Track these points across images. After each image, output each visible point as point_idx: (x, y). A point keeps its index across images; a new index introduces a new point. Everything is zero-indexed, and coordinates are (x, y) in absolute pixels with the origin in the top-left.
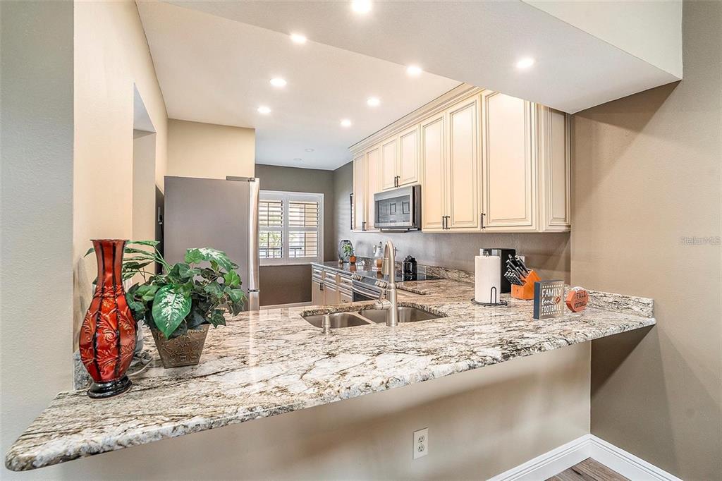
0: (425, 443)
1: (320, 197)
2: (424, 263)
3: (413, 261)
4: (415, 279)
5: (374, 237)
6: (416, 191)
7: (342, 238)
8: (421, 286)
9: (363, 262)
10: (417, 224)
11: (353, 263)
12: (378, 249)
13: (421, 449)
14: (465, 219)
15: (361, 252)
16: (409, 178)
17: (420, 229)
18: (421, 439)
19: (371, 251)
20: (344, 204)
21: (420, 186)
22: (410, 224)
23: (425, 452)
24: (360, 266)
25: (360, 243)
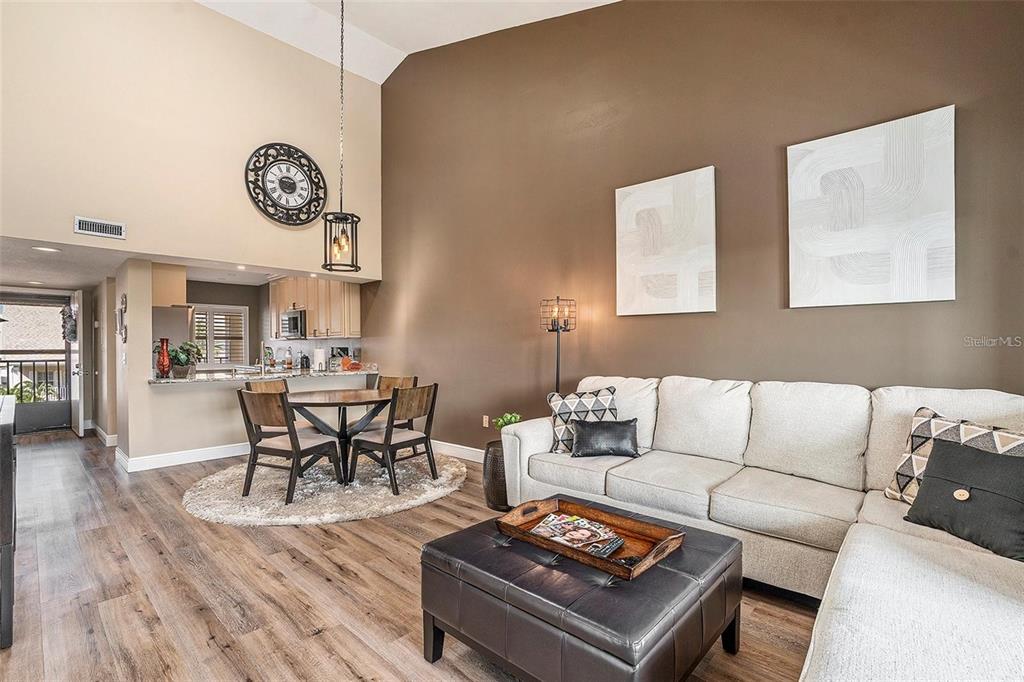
6: (303, 313)
10: (304, 335)
14: (322, 332)
17: (306, 337)
21: (305, 311)
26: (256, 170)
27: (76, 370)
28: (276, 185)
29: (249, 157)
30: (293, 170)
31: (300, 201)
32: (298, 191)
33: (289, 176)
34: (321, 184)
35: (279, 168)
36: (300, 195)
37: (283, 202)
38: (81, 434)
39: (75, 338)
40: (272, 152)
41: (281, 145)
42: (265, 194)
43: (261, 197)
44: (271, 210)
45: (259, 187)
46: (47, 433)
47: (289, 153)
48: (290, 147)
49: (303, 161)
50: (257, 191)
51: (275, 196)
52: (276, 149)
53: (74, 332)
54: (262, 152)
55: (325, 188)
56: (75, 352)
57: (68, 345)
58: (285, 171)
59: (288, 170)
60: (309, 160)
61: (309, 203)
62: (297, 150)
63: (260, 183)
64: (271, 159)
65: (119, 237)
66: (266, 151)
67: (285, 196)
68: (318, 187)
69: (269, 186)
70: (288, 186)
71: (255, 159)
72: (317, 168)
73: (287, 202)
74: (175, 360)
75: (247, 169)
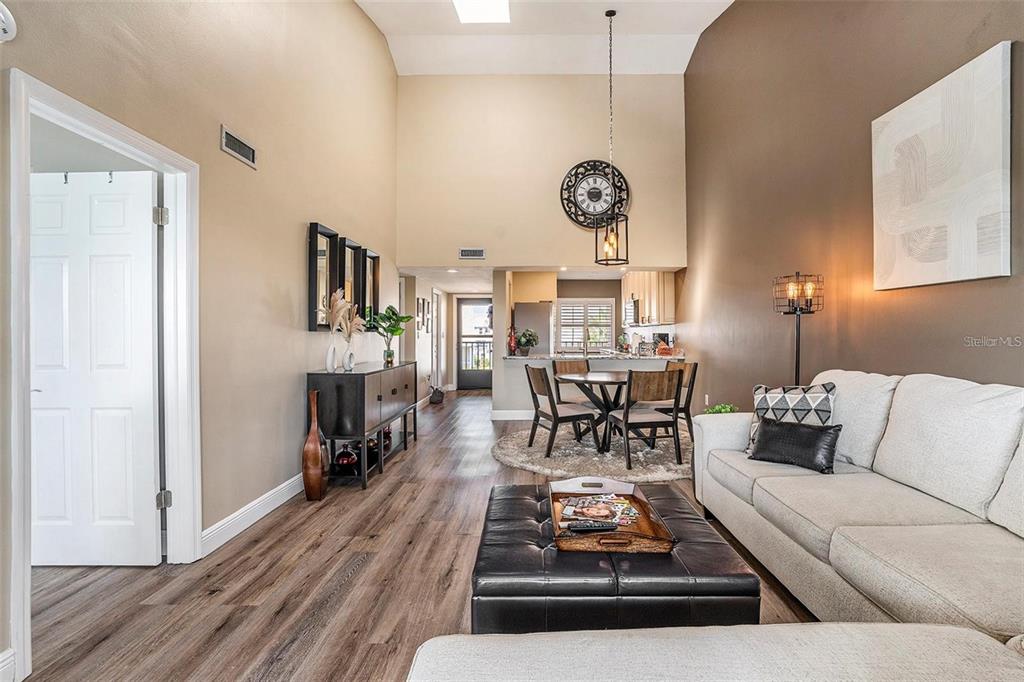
1: (612, 301)
21: (638, 300)
26: (569, 188)
28: (586, 197)
29: (563, 179)
30: (599, 181)
31: (605, 206)
32: (604, 197)
33: (596, 186)
34: (624, 187)
35: (587, 182)
36: (605, 201)
40: (581, 170)
42: (576, 205)
43: (573, 210)
44: (582, 219)
45: (571, 202)
47: (596, 167)
48: (595, 162)
49: (607, 170)
50: (570, 205)
51: (584, 206)
54: (573, 173)
58: (592, 183)
60: (612, 168)
61: (613, 206)
63: (572, 198)
64: (580, 176)
66: (577, 171)
67: (592, 205)
68: (621, 190)
69: (580, 199)
70: (595, 195)
71: (568, 180)
72: (620, 174)
73: (595, 209)
74: (518, 343)
75: (562, 190)
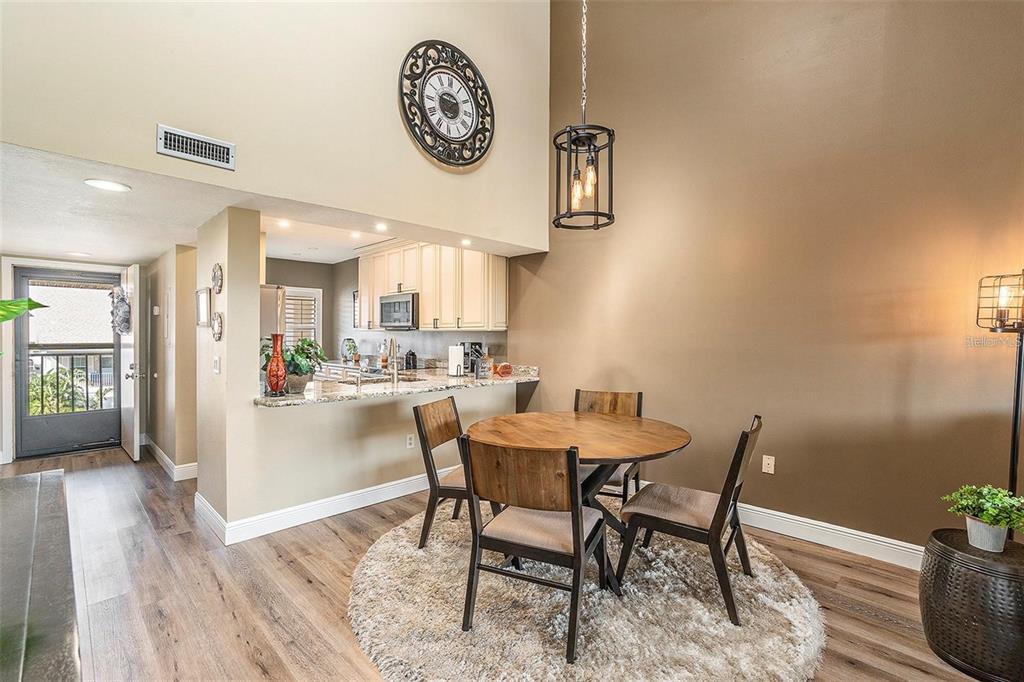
0: (413, 441)
1: (318, 293)
2: (423, 356)
3: (413, 354)
4: (415, 367)
5: (379, 335)
6: (415, 297)
7: (343, 336)
8: (420, 374)
9: (367, 360)
10: (416, 325)
11: (357, 361)
12: (383, 347)
13: (410, 444)
14: (448, 322)
15: (365, 350)
16: (410, 287)
17: (418, 328)
18: (410, 439)
19: (376, 348)
20: (345, 301)
21: (418, 294)
22: (410, 324)
23: (413, 446)
24: (364, 364)
25: (364, 341)
26: (413, 77)
27: (131, 372)
28: (437, 104)
29: (405, 55)
30: (457, 85)
31: (463, 131)
32: (461, 115)
33: (452, 92)
34: (488, 109)
35: (441, 79)
36: (464, 123)
37: (443, 130)
38: (137, 458)
39: (128, 328)
41: (444, 45)
42: (423, 115)
43: (418, 120)
44: (429, 140)
45: (416, 104)
46: (91, 453)
47: (453, 59)
48: (454, 49)
49: (469, 72)
50: (413, 109)
51: (434, 120)
52: (437, 50)
53: (127, 321)
54: (421, 51)
55: (492, 116)
56: (128, 346)
57: (118, 337)
58: (446, 84)
59: (451, 85)
60: (476, 72)
61: (474, 136)
62: (463, 56)
63: (417, 98)
64: (431, 64)
65: (224, 165)
66: (426, 52)
67: (445, 122)
68: (485, 114)
69: (428, 104)
70: (450, 107)
71: (412, 60)
72: (484, 86)
73: (449, 131)
75: (402, 76)
